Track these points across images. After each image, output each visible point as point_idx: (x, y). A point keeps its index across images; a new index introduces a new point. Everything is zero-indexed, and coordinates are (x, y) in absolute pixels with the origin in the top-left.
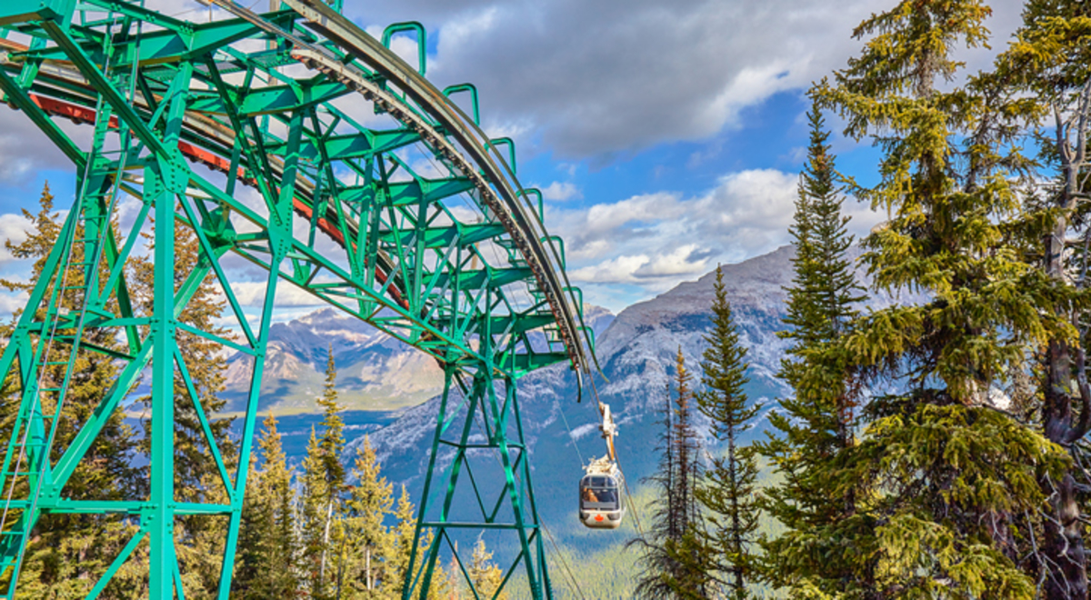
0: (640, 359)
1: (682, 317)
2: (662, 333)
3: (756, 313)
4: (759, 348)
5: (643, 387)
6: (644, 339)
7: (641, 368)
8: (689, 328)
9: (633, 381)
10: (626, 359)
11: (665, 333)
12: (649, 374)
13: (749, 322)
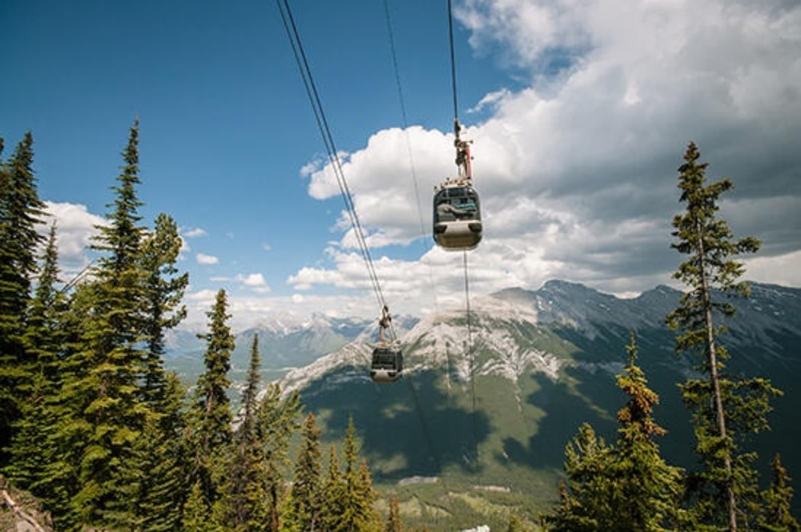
0: (433, 339)
1: (455, 319)
2: (444, 326)
3: (490, 319)
4: (491, 336)
5: (434, 352)
6: (436, 329)
7: (434, 343)
8: (457, 324)
9: (430, 349)
10: (427, 338)
11: (447, 326)
12: (437, 345)
13: (487, 323)
